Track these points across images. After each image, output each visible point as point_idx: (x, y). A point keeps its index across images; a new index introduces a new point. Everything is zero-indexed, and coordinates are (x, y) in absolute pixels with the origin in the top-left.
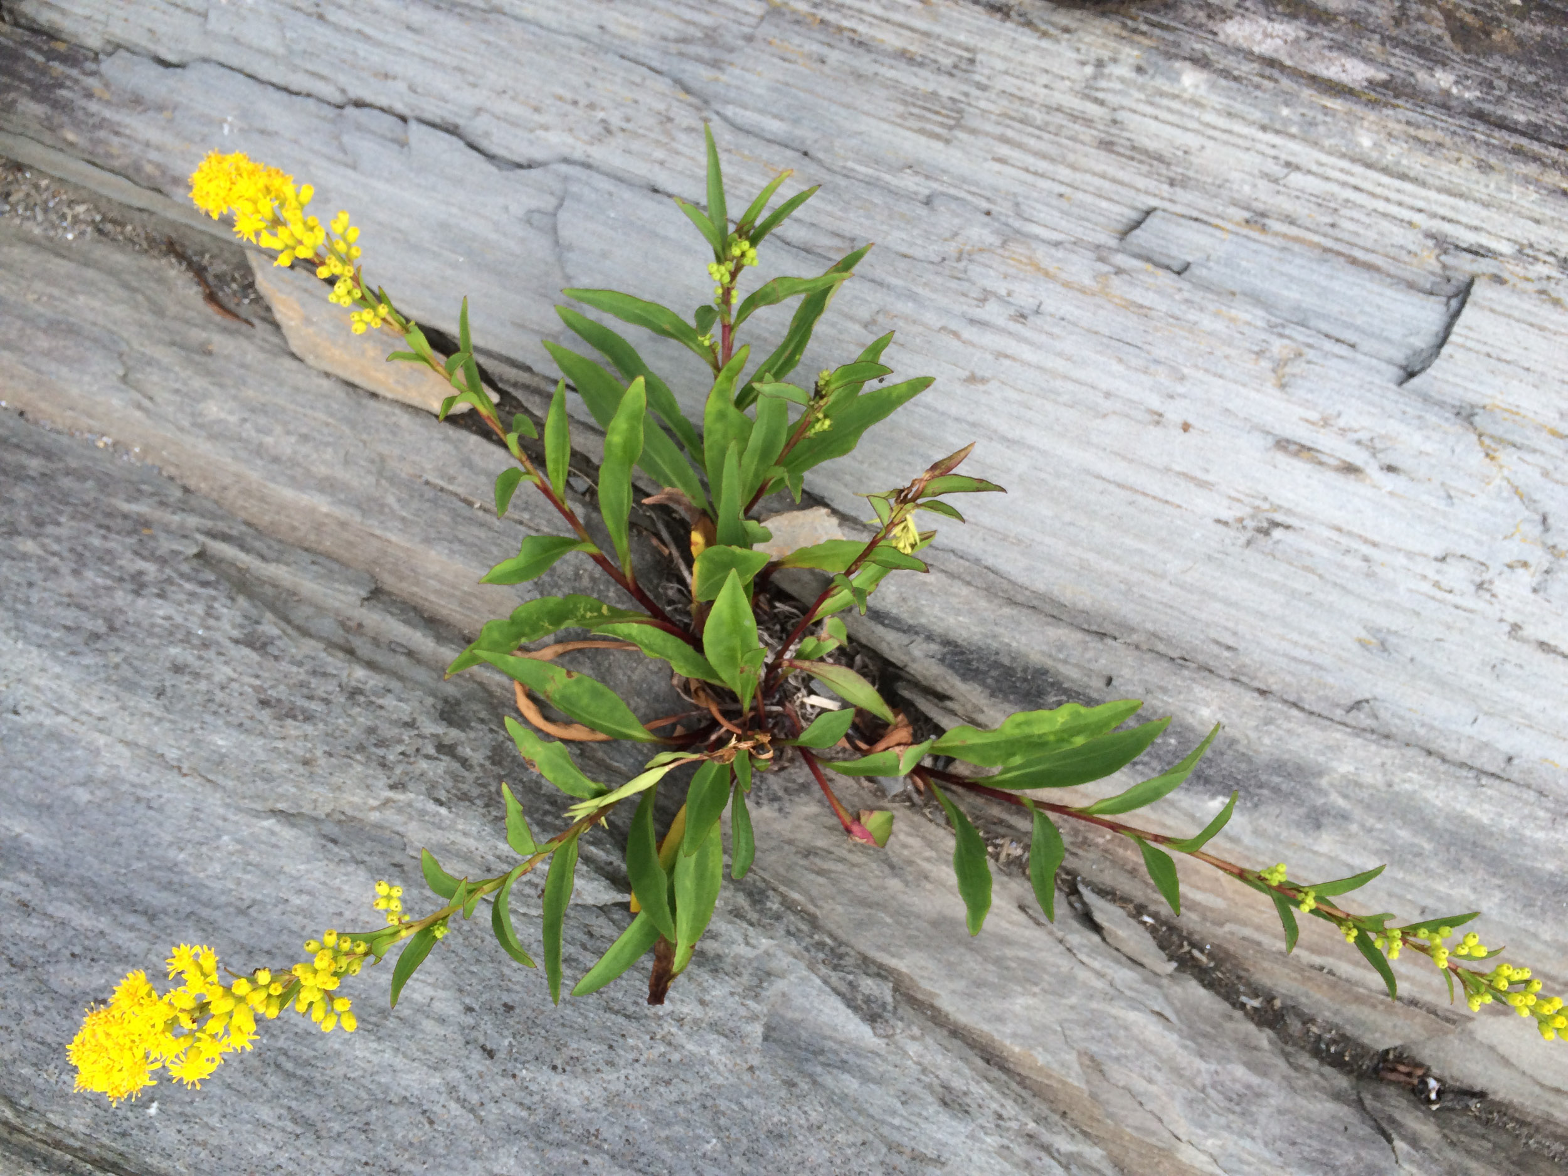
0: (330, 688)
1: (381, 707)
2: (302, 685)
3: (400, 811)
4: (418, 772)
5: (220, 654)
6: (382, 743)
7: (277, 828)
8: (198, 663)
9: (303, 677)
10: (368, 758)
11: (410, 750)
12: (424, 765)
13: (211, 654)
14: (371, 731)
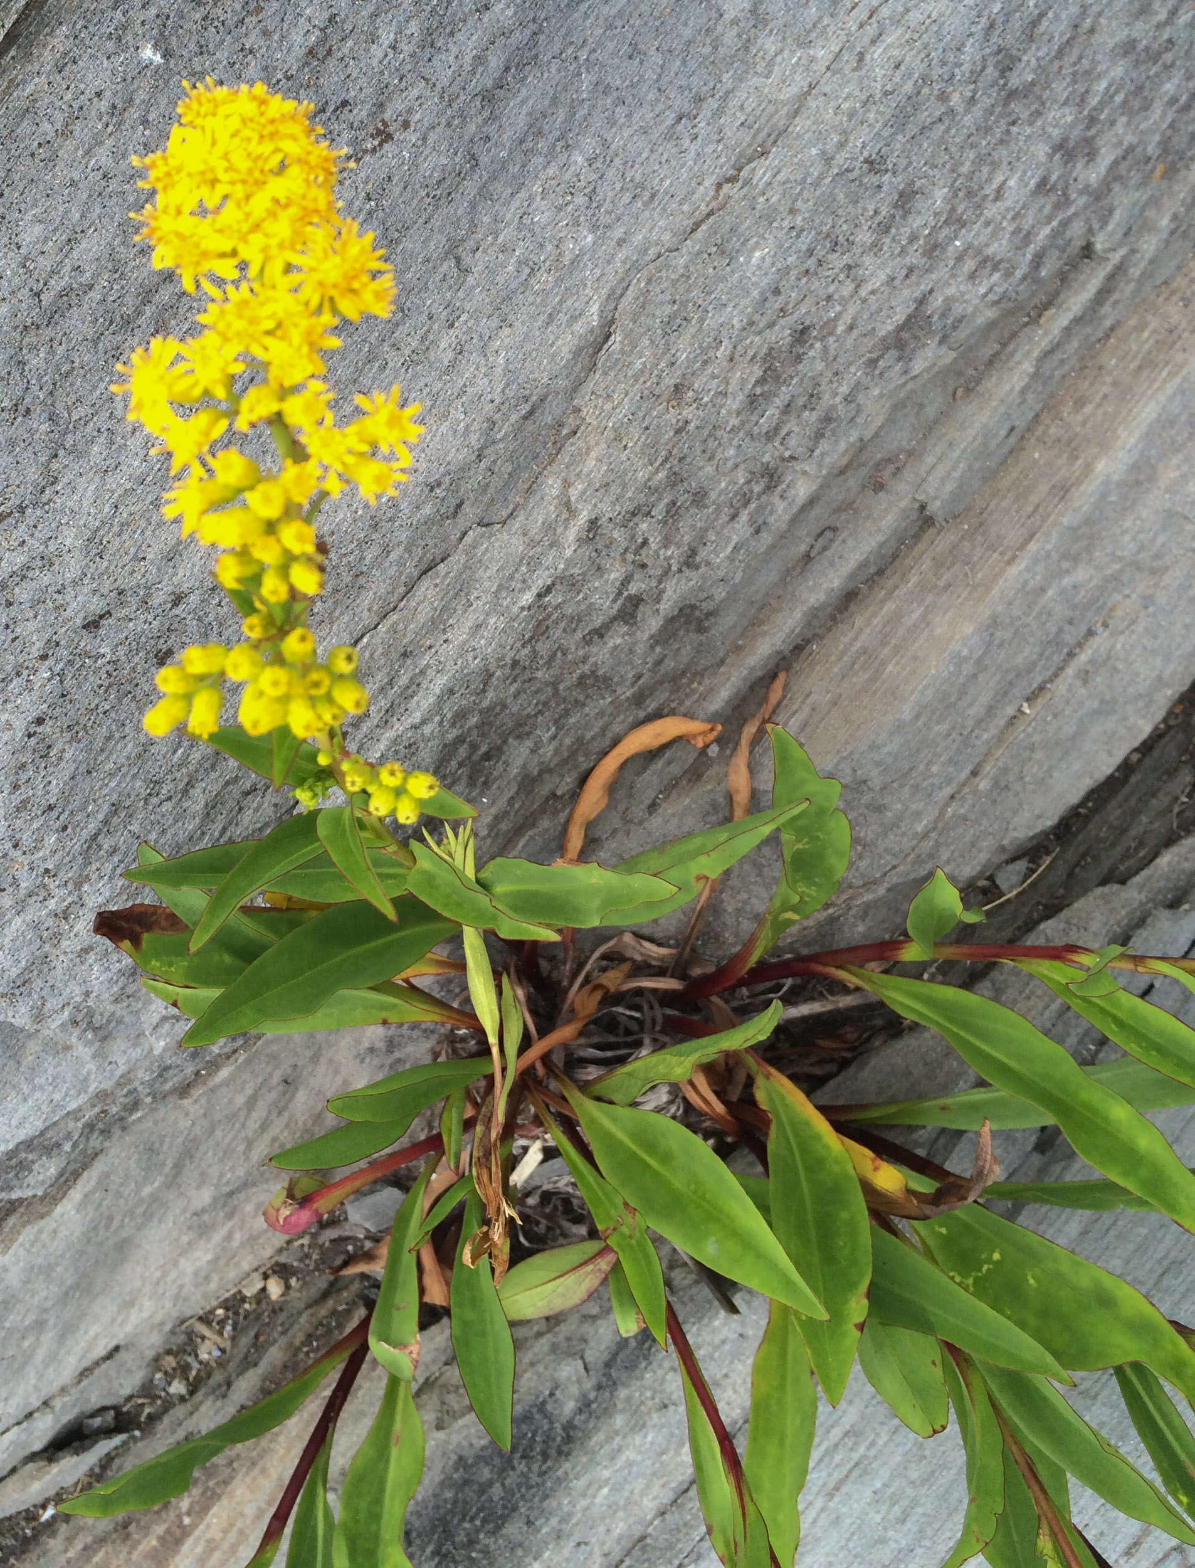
0: (793, 442)
1: (734, 517)
2: (813, 396)
3: (549, 527)
4: (606, 563)
5: (911, 271)
6: (673, 511)
7: (579, 327)
8: (906, 231)
9: (827, 400)
10: (653, 490)
11: (645, 556)
12: (615, 575)
13: (914, 258)
14: (699, 498)
